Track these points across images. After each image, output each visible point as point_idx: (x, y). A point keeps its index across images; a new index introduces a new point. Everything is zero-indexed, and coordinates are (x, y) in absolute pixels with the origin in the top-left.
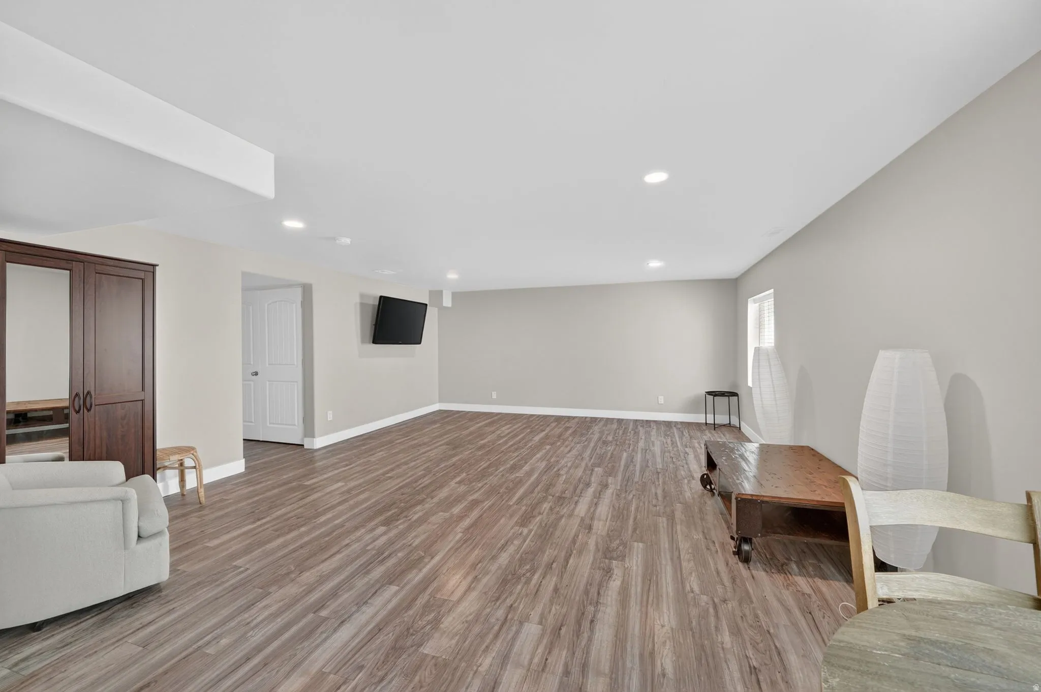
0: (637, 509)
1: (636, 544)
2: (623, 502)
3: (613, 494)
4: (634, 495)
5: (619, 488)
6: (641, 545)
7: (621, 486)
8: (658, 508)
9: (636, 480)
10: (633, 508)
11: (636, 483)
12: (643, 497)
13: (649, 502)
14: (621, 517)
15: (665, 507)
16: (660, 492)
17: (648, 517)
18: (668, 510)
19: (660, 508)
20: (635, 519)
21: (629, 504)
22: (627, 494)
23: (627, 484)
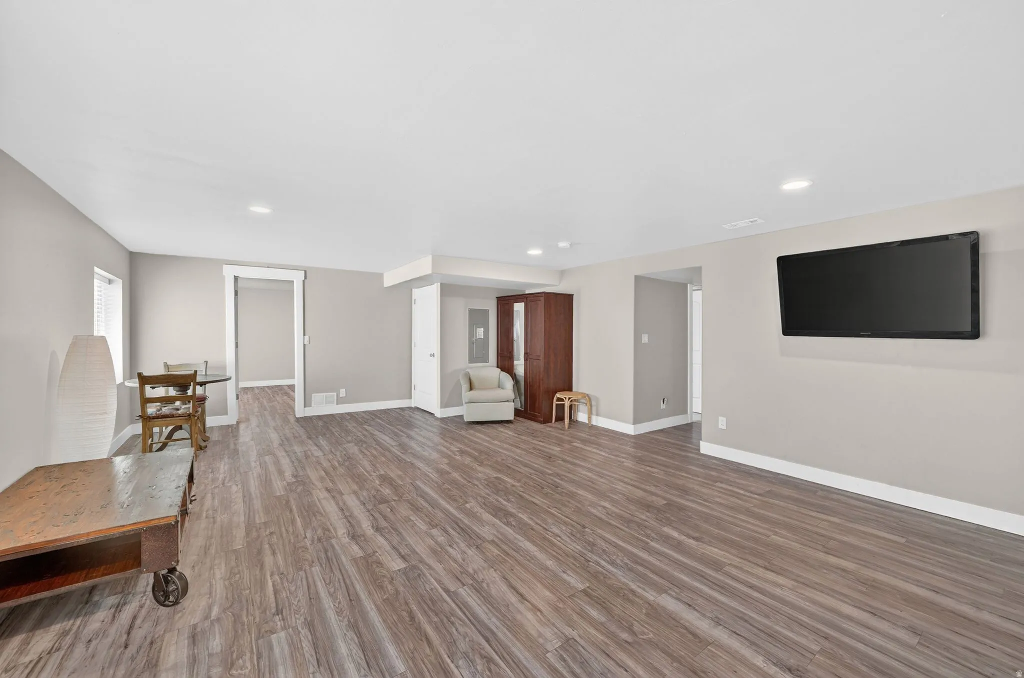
0: (293, 522)
1: (283, 493)
2: (315, 524)
3: (335, 529)
4: (306, 537)
5: (333, 541)
6: (278, 494)
7: (333, 546)
8: (268, 533)
9: (316, 569)
10: (299, 521)
11: (313, 562)
12: (292, 541)
13: (281, 536)
14: (306, 507)
15: (259, 536)
16: (268, 560)
17: (278, 517)
18: (254, 534)
19: (265, 533)
20: (291, 511)
21: (306, 525)
22: (316, 537)
23: (326, 554)
